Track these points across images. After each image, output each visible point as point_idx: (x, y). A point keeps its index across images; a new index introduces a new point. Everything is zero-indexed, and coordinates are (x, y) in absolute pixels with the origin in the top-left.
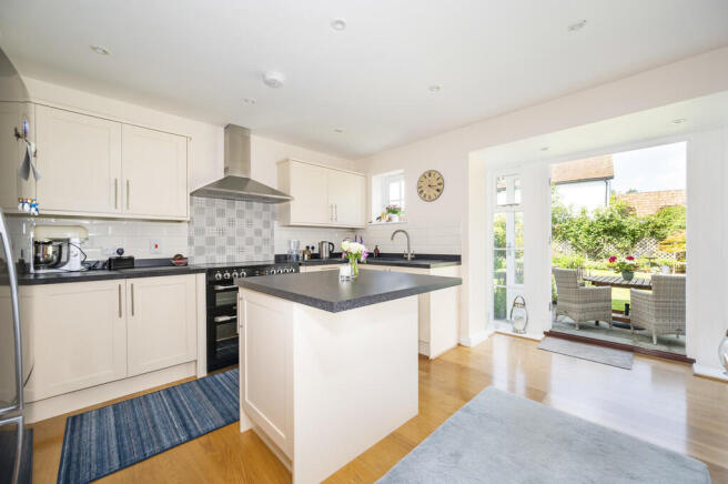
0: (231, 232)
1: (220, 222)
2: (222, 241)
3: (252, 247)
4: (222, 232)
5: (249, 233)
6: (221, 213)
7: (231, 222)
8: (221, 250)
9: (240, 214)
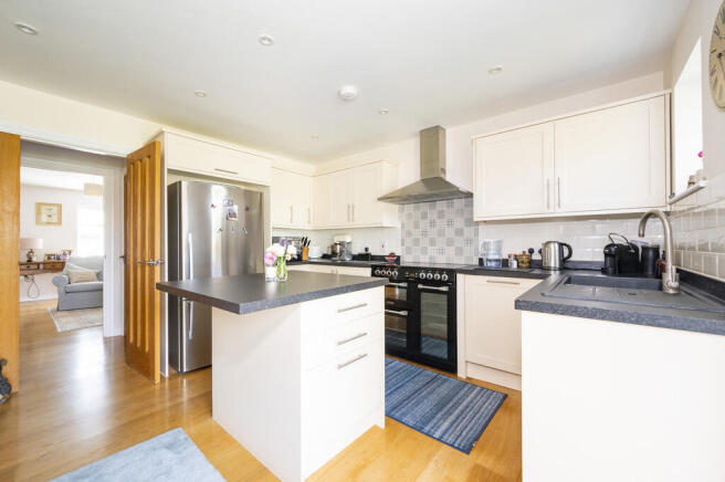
0: (433, 232)
1: (424, 224)
2: (425, 242)
3: (452, 249)
4: (425, 233)
5: (450, 232)
6: (424, 216)
7: (432, 224)
8: (424, 251)
9: (441, 215)
